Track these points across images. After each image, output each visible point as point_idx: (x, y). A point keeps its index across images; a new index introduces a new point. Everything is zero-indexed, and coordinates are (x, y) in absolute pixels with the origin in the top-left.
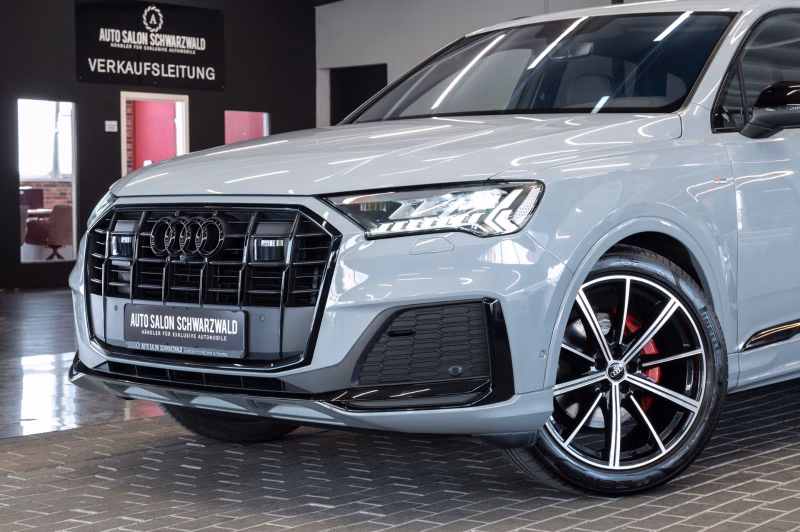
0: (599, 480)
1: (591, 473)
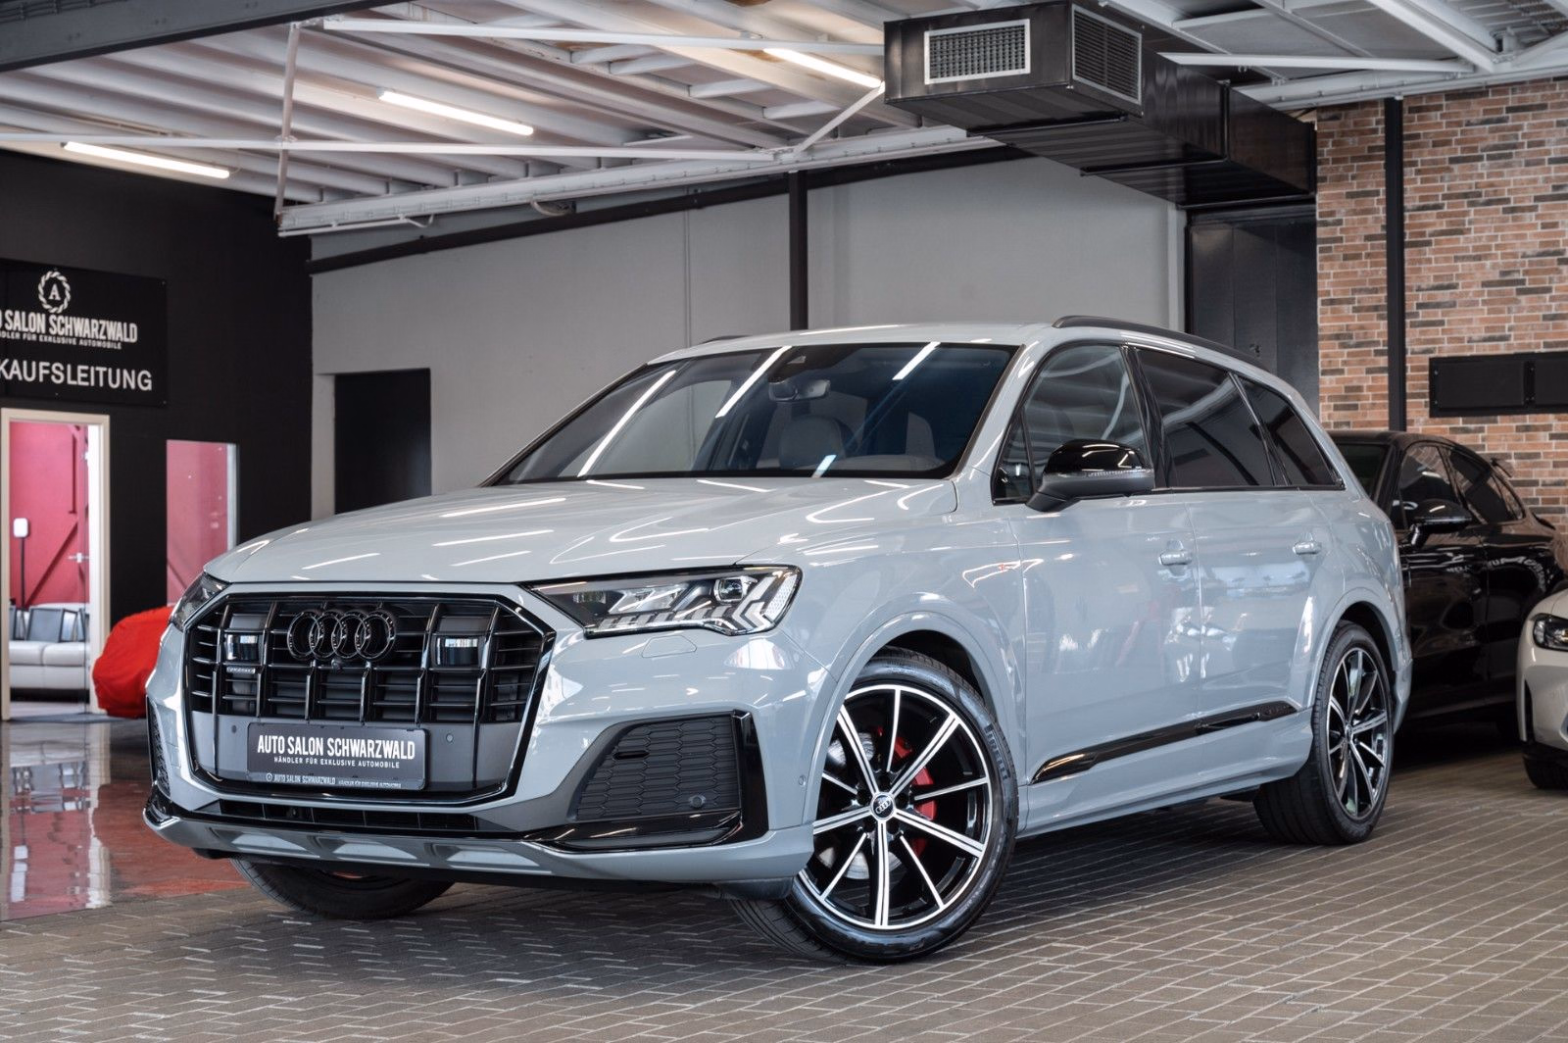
0: (863, 943)
1: (854, 934)
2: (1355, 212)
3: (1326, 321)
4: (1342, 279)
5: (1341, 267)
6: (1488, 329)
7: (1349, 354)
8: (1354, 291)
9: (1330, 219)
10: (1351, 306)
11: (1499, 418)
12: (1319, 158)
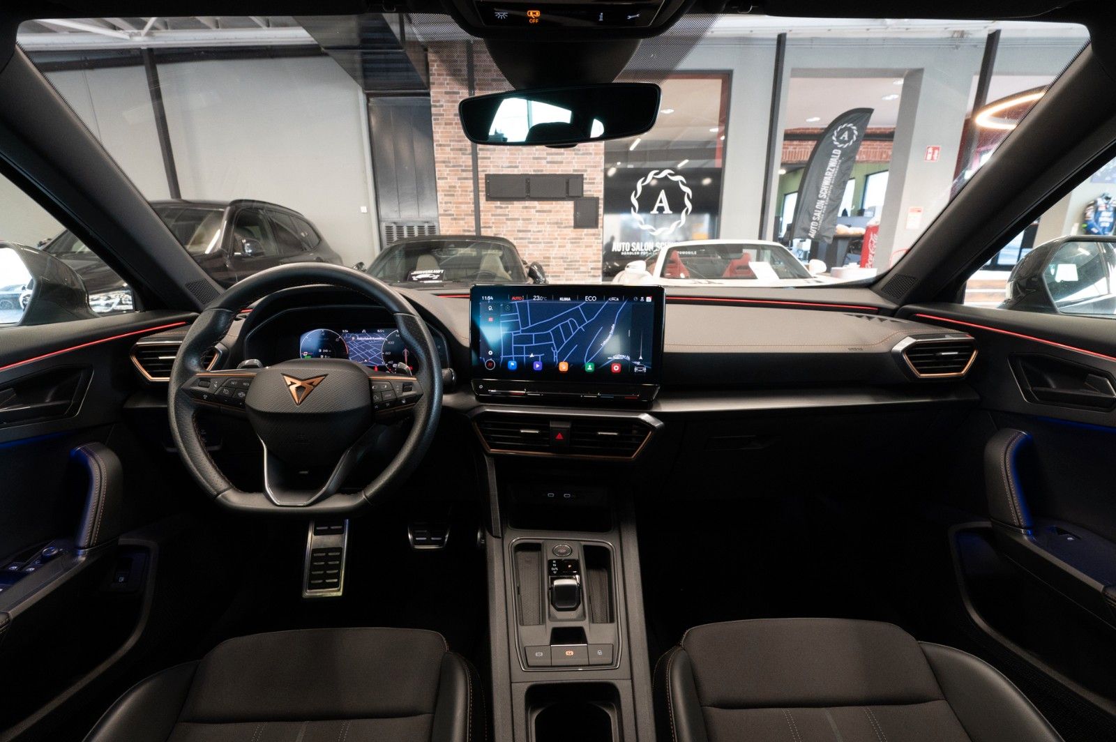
2: (448, 102)
3: (439, 154)
4: (445, 135)
5: (444, 128)
6: (510, 162)
7: (450, 171)
8: (450, 141)
9: (438, 104)
10: (449, 148)
11: (515, 202)
12: (431, 72)
